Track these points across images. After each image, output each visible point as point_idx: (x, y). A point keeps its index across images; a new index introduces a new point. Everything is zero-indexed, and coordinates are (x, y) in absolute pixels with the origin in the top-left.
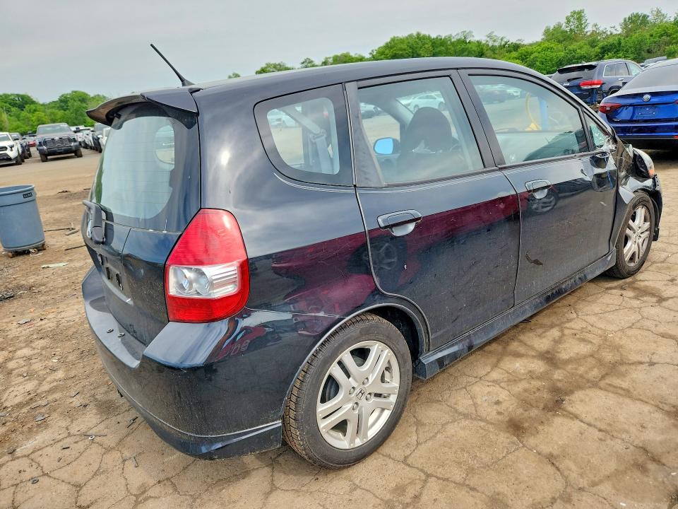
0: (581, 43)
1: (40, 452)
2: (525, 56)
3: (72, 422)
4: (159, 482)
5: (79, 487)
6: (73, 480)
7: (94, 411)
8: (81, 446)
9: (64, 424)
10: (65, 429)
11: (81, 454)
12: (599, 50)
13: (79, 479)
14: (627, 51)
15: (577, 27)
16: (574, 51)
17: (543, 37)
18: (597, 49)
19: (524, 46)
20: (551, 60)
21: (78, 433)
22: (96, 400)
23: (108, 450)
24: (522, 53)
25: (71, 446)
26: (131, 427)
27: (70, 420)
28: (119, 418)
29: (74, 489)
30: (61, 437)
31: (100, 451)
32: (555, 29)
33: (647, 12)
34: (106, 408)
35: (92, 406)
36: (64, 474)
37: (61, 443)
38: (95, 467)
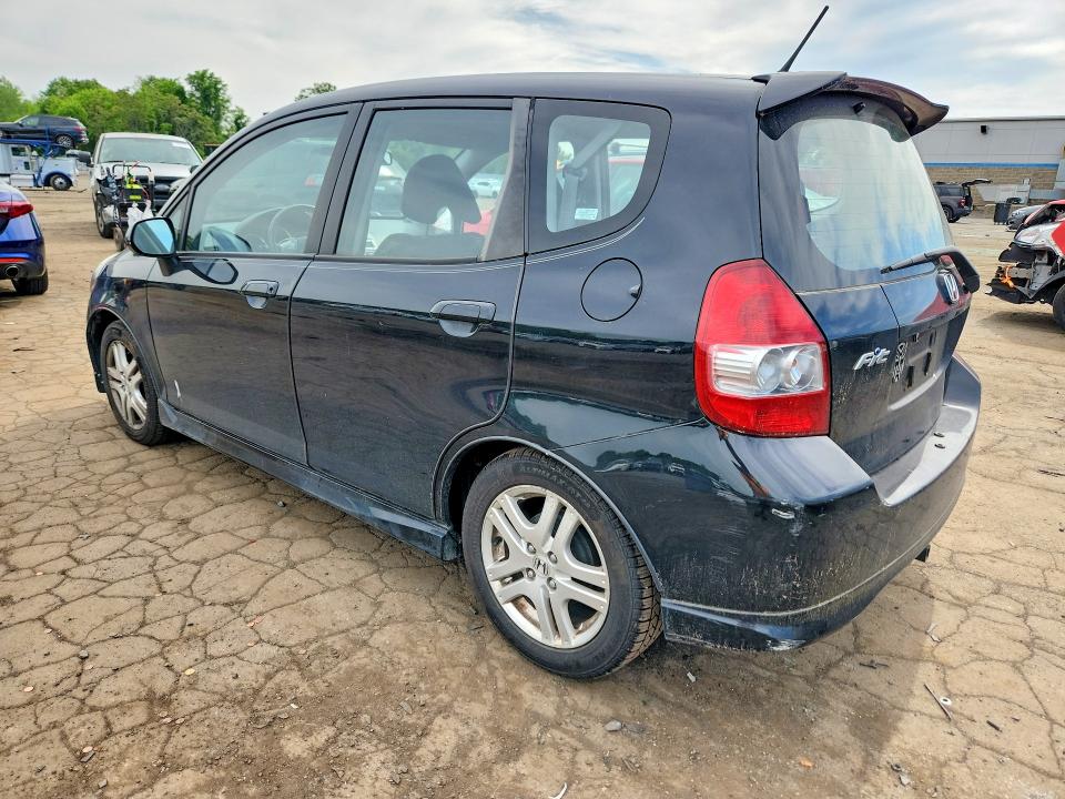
1: (1039, 763)
3: (945, 764)
4: (933, 597)
5: (1016, 666)
6: (1017, 678)
7: (895, 741)
8: (971, 707)
9: (961, 772)
10: (969, 762)
11: (980, 697)
13: (1007, 673)
21: (955, 731)
22: (868, 760)
23: (943, 666)
25: (984, 721)
26: (884, 662)
27: (945, 771)
28: (881, 688)
29: (1024, 669)
30: (986, 754)
31: (954, 675)
34: (874, 724)
35: (890, 755)
36: (1023, 696)
37: (995, 742)
38: (978, 666)
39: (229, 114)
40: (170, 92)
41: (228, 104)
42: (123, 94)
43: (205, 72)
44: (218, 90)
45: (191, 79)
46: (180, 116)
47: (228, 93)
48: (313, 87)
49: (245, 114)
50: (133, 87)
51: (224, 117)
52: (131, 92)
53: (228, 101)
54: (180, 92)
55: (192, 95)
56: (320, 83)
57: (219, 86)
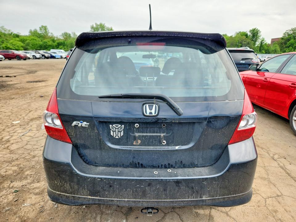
0: (49, 40)
2: (23, 40)
12: (57, 44)
14: (67, 46)
15: (45, 33)
16: (46, 42)
17: (30, 34)
18: (56, 44)
19: (21, 36)
20: (37, 44)
24: (21, 39)
32: (34, 31)
33: (70, 33)
39: (260, 40)
40: (244, 35)
41: (260, 37)
42: (231, 37)
43: (255, 28)
44: (258, 33)
45: (250, 31)
46: (245, 42)
47: (261, 34)
48: (291, 29)
49: (265, 39)
50: (234, 35)
51: (258, 41)
52: (233, 36)
53: (260, 36)
54: (246, 35)
55: (250, 35)
56: (294, 28)
57: (258, 32)
